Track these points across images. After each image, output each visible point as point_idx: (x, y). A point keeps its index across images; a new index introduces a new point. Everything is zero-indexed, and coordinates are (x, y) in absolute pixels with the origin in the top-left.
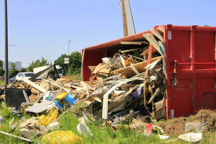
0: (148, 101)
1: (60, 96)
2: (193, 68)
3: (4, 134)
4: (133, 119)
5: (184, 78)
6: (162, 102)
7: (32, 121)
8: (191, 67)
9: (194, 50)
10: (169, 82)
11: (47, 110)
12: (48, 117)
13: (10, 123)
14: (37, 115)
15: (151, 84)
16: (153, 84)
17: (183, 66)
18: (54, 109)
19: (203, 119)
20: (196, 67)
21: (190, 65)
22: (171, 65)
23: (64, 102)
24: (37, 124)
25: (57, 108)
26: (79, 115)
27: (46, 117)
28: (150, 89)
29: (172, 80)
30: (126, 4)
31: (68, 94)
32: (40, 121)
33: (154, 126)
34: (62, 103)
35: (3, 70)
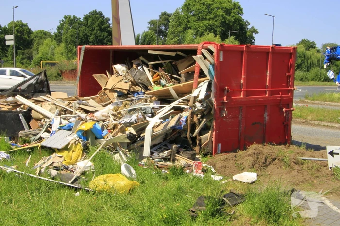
0: (193, 134)
1: (85, 127)
2: (244, 95)
4: (176, 155)
5: (234, 107)
6: (208, 135)
8: (242, 93)
9: (246, 74)
10: (218, 112)
11: (69, 144)
12: (71, 153)
15: (196, 114)
16: (199, 113)
17: (234, 93)
18: (76, 143)
19: (256, 156)
20: (247, 94)
21: (241, 92)
22: (221, 92)
23: (90, 134)
25: (80, 141)
27: (69, 153)
28: (195, 119)
29: (221, 110)
31: (95, 124)
32: (64, 160)
33: (205, 165)
34: (87, 135)
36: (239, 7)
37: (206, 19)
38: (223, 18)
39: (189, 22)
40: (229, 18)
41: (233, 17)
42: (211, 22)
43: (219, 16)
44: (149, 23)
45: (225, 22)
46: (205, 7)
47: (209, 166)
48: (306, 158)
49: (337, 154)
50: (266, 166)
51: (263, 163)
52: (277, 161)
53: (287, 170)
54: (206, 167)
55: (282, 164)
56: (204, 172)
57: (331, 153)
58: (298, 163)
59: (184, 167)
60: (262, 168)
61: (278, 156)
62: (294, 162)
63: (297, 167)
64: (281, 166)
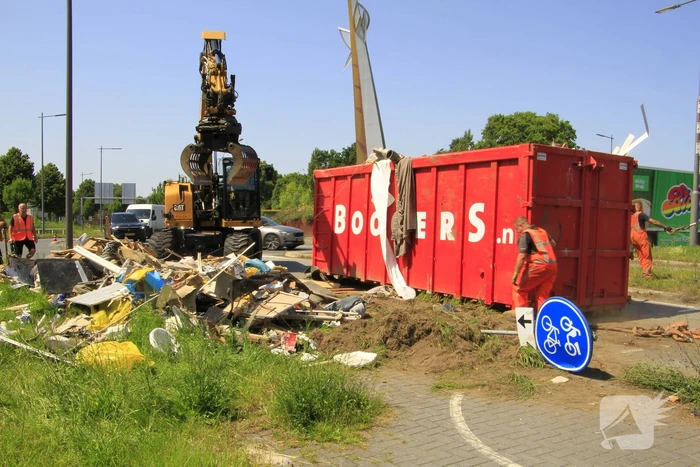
1: (137, 276)
3: (14, 346)
7: (80, 321)
11: (109, 301)
12: (112, 314)
13: (39, 323)
14: (92, 310)
18: (125, 299)
19: (392, 325)
23: (145, 286)
24: (88, 328)
25: (130, 297)
26: (170, 313)
27: (108, 316)
30: (362, 62)
31: (153, 272)
32: (93, 323)
33: (301, 337)
34: (141, 289)
35: (96, 202)
36: (570, 128)
46: (516, 130)
47: (307, 339)
48: (493, 331)
49: (529, 322)
50: (411, 342)
51: (406, 337)
52: (432, 334)
53: (445, 349)
54: (303, 340)
55: (438, 338)
56: (299, 348)
57: (522, 321)
58: (470, 338)
59: (270, 341)
60: (403, 346)
61: (433, 325)
62: (462, 337)
63: (463, 344)
64: (436, 343)
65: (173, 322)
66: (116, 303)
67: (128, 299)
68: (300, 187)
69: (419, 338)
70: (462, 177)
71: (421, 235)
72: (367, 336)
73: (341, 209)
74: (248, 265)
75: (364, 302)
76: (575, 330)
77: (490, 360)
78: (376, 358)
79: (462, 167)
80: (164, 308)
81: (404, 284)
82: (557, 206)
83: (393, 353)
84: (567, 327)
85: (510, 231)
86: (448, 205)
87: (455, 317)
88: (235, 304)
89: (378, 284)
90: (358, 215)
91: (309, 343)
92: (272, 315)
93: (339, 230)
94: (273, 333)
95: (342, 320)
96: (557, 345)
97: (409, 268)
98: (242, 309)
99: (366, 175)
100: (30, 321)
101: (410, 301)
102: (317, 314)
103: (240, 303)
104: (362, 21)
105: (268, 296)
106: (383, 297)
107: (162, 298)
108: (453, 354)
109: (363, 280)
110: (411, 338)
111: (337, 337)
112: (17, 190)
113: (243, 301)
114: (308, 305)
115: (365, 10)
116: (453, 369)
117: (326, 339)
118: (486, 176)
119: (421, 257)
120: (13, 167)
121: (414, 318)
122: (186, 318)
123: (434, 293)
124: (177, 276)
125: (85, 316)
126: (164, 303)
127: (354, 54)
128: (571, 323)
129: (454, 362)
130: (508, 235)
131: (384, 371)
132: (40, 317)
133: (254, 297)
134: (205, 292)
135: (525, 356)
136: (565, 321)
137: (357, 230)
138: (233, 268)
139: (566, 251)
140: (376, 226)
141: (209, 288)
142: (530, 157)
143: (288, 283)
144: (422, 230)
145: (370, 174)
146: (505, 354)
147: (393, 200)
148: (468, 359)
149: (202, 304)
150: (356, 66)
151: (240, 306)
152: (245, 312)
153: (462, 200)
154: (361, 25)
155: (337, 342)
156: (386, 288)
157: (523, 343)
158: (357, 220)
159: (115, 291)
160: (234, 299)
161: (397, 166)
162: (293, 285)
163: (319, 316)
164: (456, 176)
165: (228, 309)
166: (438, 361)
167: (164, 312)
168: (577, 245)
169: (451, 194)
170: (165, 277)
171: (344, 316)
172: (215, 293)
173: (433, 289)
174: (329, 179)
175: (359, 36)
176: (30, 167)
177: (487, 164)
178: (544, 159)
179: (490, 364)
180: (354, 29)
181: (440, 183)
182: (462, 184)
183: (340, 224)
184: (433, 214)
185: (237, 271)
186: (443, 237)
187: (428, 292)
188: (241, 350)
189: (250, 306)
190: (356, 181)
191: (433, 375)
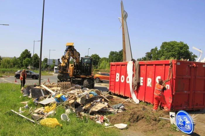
1: (58, 96)
3: (23, 117)
7: (41, 109)
11: (50, 103)
12: (51, 107)
13: (30, 109)
14: (45, 106)
18: (54, 103)
19: (132, 115)
24: (44, 111)
25: (56, 102)
26: (67, 108)
27: (49, 107)
30: (125, 27)
31: (63, 95)
32: (45, 110)
33: (105, 118)
34: (59, 100)
35: (48, 64)
36: (187, 46)
37: (171, 52)
38: (179, 51)
39: (163, 53)
40: (181, 51)
41: (184, 50)
42: (173, 53)
43: (177, 50)
44: (146, 53)
45: (180, 52)
46: (171, 46)
47: (107, 118)
48: (163, 118)
49: (174, 117)
50: (137, 120)
51: (136, 119)
52: (144, 118)
53: (148, 123)
54: (105, 119)
55: (146, 120)
56: (104, 121)
57: (172, 116)
58: (156, 120)
59: (96, 118)
60: (135, 122)
61: (144, 116)
62: (153, 120)
63: (153, 122)
64: (145, 121)
65: (68, 111)
66: (52, 104)
67: (55, 103)
68: (106, 62)
69: (140, 119)
70: (154, 68)
71: (141, 84)
72: (124, 118)
73: (118, 74)
74: (90, 93)
75: (124, 106)
76: (188, 121)
77: (162, 128)
78: (127, 126)
79: (154, 65)
80: (65, 106)
81: (136, 98)
82: (183, 78)
83: (132, 124)
84: (186, 120)
85: (168, 85)
86: (150, 76)
87: (151, 113)
88: (86, 106)
89: (128, 98)
90: (123, 76)
91: (107, 120)
92: (97, 110)
93: (117, 80)
94: (97, 116)
95: (117, 112)
96: (182, 125)
97: (138, 93)
98: (88, 108)
99: (126, 65)
100: (28, 108)
101: (138, 104)
102: (110, 110)
103: (87, 106)
104: (125, 16)
105: (96, 104)
106: (129, 102)
107: (65, 103)
108: (150, 126)
109: (124, 96)
110: (138, 119)
111: (115, 118)
112: (26, 61)
113: (88, 105)
114: (107, 107)
115: (126, 13)
116: (150, 131)
117: (112, 118)
118: (161, 68)
119: (141, 90)
120: (26, 55)
121: (139, 113)
122: (72, 110)
123: (145, 102)
124: (70, 97)
125: (43, 108)
126: (66, 104)
127: (123, 25)
128: (187, 119)
129: (151, 128)
130: (168, 86)
131: (129, 130)
132: (31, 107)
133: (91, 104)
134: (77, 102)
135: (172, 127)
136: (185, 118)
137: (122, 81)
138: (86, 95)
139: (186, 92)
140: (128, 80)
141: (79, 101)
142: (175, 64)
143: (102, 99)
144: (142, 83)
145: (127, 65)
146: (166, 126)
147: (133, 73)
148: (154, 127)
149: (76, 105)
150: (123, 28)
151: (87, 107)
152: (89, 109)
153: (154, 75)
154: (125, 17)
155: (115, 120)
156: (130, 99)
157: (172, 123)
158: (123, 78)
159: (52, 100)
160: (86, 105)
161: (135, 63)
162: (103, 100)
163: (110, 111)
164: (152, 68)
165: (84, 108)
166: (145, 128)
167: (65, 107)
168: (189, 90)
169: (151, 73)
170: (66, 97)
171: (118, 111)
172: (80, 102)
173: (145, 101)
174: (115, 65)
175: (124, 20)
176: (30, 55)
177: (162, 65)
178: (179, 64)
179: (162, 130)
180: (123, 18)
181: (147, 69)
182: (154, 70)
183: (117, 79)
184: (145, 78)
185: (87, 96)
186: (148, 85)
187: (143, 101)
188: (87, 122)
189: (90, 107)
190: (123, 67)
191: (144, 133)
